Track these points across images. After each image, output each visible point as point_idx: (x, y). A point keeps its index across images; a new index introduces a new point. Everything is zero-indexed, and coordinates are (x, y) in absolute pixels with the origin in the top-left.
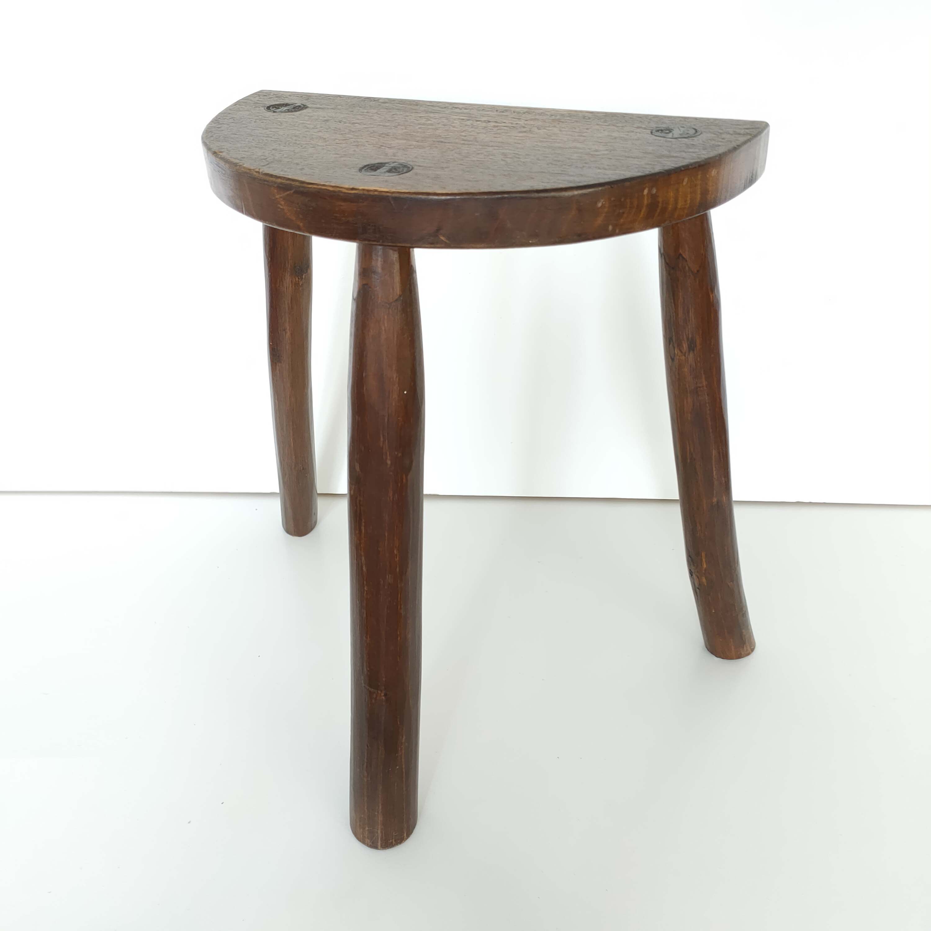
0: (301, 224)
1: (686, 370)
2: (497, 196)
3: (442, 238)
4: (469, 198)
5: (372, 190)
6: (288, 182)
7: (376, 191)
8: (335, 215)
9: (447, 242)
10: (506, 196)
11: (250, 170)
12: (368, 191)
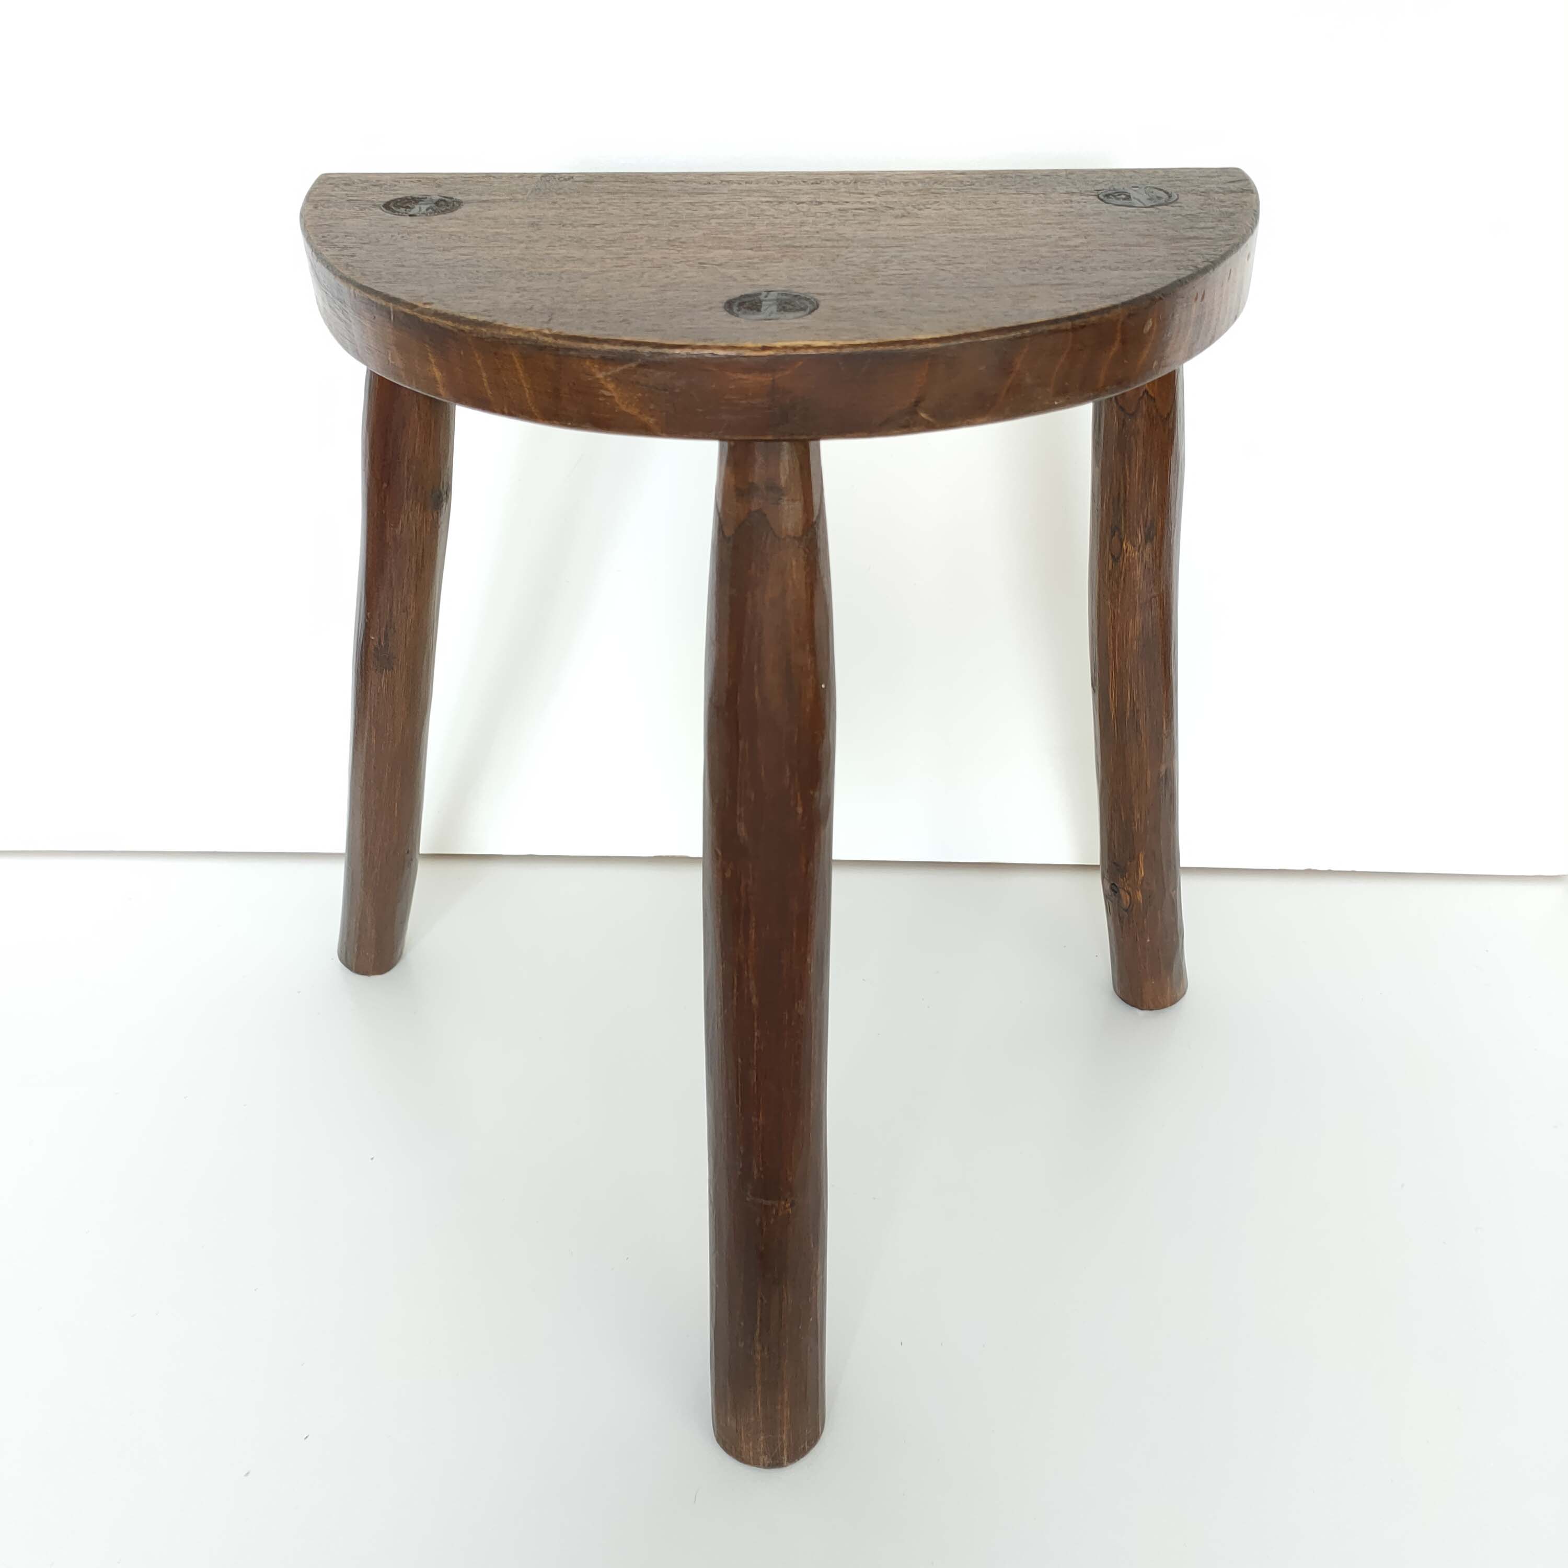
0: (652, 421)
1: (1139, 572)
2: (1013, 334)
3: (923, 415)
4: (971, 343)
5: (800, 346)
6: (626, 348)
7: (809, 347)
8: (726, 397)
9: (931, 420)
10: (1027, 331)
11: (529, 332)
12: (795, 348)
